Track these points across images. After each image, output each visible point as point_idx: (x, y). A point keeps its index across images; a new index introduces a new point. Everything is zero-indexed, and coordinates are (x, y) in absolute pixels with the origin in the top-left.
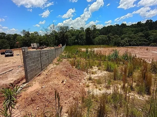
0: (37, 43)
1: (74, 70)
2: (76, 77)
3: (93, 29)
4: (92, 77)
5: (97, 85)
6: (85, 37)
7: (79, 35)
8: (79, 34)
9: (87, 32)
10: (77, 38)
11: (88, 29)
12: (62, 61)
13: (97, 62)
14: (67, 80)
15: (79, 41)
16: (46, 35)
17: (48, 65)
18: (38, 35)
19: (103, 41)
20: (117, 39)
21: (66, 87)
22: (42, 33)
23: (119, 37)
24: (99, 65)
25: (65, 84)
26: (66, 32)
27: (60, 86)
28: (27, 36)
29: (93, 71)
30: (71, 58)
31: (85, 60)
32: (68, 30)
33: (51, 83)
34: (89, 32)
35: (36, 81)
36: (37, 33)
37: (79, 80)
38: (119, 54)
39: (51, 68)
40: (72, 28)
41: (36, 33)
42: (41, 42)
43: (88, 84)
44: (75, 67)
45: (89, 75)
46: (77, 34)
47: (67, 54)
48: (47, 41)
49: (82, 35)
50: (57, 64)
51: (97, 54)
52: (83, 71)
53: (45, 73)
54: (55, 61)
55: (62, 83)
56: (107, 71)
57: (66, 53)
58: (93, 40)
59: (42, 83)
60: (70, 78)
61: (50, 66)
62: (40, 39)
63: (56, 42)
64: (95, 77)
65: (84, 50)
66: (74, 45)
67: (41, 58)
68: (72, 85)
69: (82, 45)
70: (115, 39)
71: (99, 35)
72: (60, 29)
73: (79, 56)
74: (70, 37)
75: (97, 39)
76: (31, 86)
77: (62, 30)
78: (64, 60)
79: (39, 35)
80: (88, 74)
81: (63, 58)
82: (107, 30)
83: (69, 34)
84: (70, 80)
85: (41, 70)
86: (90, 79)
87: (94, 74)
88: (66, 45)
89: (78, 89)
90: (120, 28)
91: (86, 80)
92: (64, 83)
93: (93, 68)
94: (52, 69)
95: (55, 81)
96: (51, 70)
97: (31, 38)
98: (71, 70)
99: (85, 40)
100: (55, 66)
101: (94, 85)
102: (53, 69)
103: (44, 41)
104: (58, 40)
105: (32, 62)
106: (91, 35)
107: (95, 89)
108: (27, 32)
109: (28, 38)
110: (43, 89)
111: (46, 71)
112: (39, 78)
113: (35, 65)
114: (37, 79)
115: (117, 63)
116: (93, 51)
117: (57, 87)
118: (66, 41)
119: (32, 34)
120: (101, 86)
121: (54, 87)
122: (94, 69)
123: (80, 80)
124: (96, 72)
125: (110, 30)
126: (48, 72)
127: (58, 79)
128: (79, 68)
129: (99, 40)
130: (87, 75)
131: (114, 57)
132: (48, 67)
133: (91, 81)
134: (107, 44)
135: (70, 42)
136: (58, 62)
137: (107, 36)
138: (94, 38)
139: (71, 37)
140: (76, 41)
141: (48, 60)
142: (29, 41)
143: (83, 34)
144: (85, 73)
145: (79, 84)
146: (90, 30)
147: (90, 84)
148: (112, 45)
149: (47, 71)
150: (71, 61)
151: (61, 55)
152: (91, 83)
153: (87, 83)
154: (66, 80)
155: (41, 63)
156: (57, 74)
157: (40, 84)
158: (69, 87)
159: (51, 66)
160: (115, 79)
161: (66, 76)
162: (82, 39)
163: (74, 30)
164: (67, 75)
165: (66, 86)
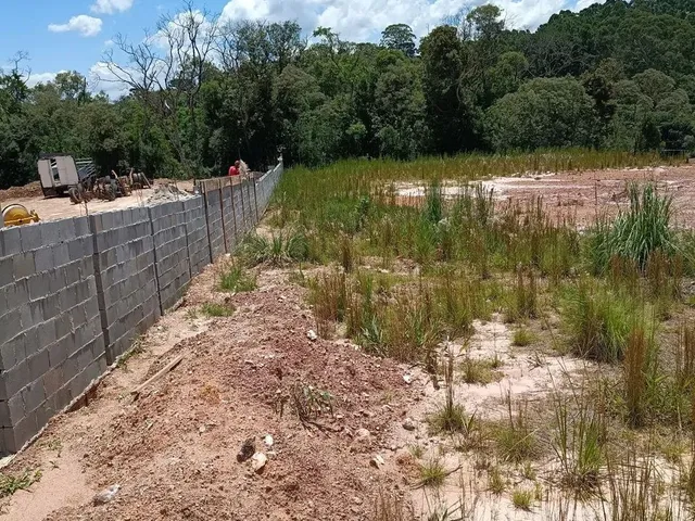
0: (76, 152)
1: (332, 358)
2: (349, 406)
3: (475, 33)
4: (469, 409)
5: (504, 468)
6: (419, 97)
7: (380, 85)
8: (375, 79)
9: (437, 59)
10: (365, 105)
11: (443, 39)
12: (252, 287)
13: (506, 281)
14: (280, 441)
15: (376, 130)
16: (141, 92)
17: (155, 321)
18: (83, 94)
19: (555, 117)
20: (662, 103)
21: (269, 489)
22: (110, 81)
23: (676, 86)
24: (523, 310)
25: (262, 468)
26: (281, 65)
27: (226, 486)
28: (9, 104)
29: (474, 355)
30: (316, 260)
31: (417, 270)
32: (295, 52)
33: (161, 461)
34: (449, 55)
35: (65, 445)
36: (76, 79)
37: (365, 433)
38: (672, 218)
39: (174, 341)
40: (323, 37)
41: (71, 82)
42: (109, 144)
43: (436, 461)
44: (342, 329)
45: (443, 393)
46: (360, 75)
47: (290, 230)
48: (150, 139)
49: (398, 84)
50: (214, 312)
51: (510, 223)
52: (404, 360)
53: (127, 379)
54: (204, 287)
55: (240, 459)
56: (577, 354)
57: (286, 217)
58: (478, 118)
59: (102, 460)
60: (304, 417)
61: (165, 329)
62: (97, 122)
63: (212, 141)
64: (485, 404)
65: (411, 191)
66: (345, 157)
67: (97, 270)
68: (315, 472)
69: (403, 155)
70: (644, 102)
71: (528, 75)
72: (240, 48)
73: (374, 243)
74: (315, 104)
75: (507, 110)
76: (24, 484)
77: (252, 50)
78: (271, 279)
79: (93, 96)
80: (434, 379)
81: (261, 261)
82: (585, 35)
83: (305, 78)
84: (305, 438)
85: (104, 361)
86: (450, 421)
87: (484, 384)
88: (284, 162)
89: (357, 500)
90: (683, 15)
91: (424, 428)
92: (259, 458)
93: (473, 331)
94: (178, 348)
95: (189, 450)
96: (173, 362)
97: (39, 117)
98: (308, 355)
99: (420, 118)
100: (202, 323)
101: (481, 467)
102: (187, 353)
103: (125, 135)
104: (230, 124)
105: (32, 306)
106: (466, 82)
107: (483, 495)
108: (8, 78)
109: (14, 119)
110: (104, 508)
111: (137, 368)
112: (81, 419)
113: (58, 328)
114: (69, 427)
115: (656, 292)
116: (482, 204)
117: (203, 493)
118: (279, 128)
119: (40, 87)
120: (528, 476)
121: (183, 500)
122: (486, 344)
123: (379, 430)
124: (495, 365)
125: (605, 33)
126: (152, 371)
127: (215, 431)
128: (374, 338)
129: (523, 117)
130: (430, 389)
131: (637, 242)
132: (154, 334)
133: (459, 439)
134: (587, 142)
135: (314, 137)
136: (222, 295)
137: (586, 85)
138: (486, 100)
139: (321, 102)
140: (358, 127)
141: (150, 285)
142: (21, 143)
143: (408, 75)
144: (417, 372)
145: (368, 462)
146: (456, 46)
147: (451, 461)
148: (626, 147)
149: (146, 366)
150: (315, 286)
151: (248, 240)
152: (459, 449)
153: (432, 452)
154: (269, 440)
155: (102, 309)
156: (210, 396)
157: (91, 472)
158: (292, 489)
159: (177, 327)
160: (636, 421)
161: (276, 404)
162: (400, 114)
163: (341, 51)
164: (284, 401)
165: (268, 484)
